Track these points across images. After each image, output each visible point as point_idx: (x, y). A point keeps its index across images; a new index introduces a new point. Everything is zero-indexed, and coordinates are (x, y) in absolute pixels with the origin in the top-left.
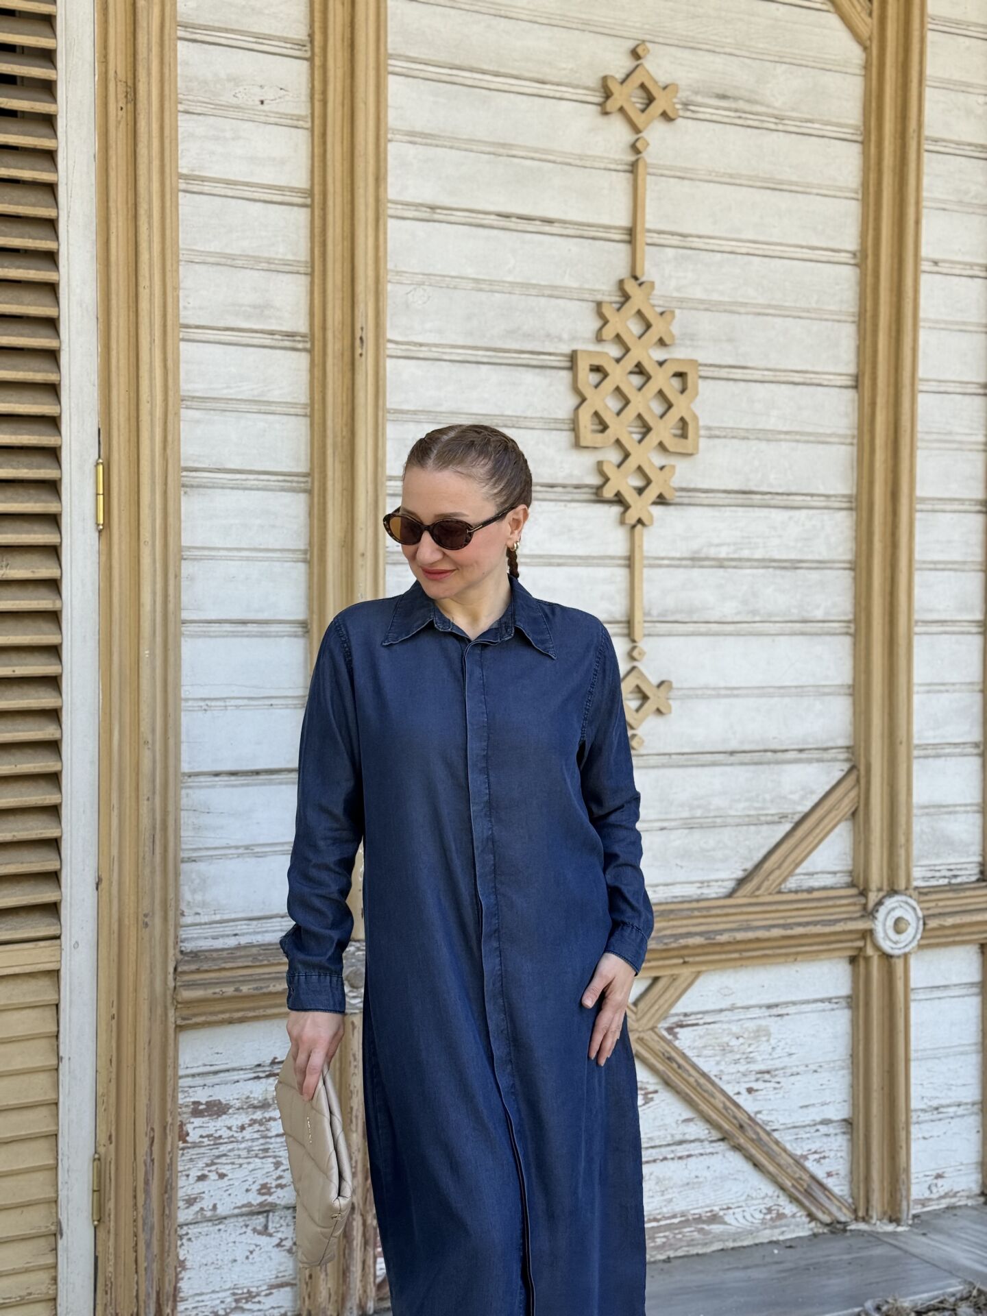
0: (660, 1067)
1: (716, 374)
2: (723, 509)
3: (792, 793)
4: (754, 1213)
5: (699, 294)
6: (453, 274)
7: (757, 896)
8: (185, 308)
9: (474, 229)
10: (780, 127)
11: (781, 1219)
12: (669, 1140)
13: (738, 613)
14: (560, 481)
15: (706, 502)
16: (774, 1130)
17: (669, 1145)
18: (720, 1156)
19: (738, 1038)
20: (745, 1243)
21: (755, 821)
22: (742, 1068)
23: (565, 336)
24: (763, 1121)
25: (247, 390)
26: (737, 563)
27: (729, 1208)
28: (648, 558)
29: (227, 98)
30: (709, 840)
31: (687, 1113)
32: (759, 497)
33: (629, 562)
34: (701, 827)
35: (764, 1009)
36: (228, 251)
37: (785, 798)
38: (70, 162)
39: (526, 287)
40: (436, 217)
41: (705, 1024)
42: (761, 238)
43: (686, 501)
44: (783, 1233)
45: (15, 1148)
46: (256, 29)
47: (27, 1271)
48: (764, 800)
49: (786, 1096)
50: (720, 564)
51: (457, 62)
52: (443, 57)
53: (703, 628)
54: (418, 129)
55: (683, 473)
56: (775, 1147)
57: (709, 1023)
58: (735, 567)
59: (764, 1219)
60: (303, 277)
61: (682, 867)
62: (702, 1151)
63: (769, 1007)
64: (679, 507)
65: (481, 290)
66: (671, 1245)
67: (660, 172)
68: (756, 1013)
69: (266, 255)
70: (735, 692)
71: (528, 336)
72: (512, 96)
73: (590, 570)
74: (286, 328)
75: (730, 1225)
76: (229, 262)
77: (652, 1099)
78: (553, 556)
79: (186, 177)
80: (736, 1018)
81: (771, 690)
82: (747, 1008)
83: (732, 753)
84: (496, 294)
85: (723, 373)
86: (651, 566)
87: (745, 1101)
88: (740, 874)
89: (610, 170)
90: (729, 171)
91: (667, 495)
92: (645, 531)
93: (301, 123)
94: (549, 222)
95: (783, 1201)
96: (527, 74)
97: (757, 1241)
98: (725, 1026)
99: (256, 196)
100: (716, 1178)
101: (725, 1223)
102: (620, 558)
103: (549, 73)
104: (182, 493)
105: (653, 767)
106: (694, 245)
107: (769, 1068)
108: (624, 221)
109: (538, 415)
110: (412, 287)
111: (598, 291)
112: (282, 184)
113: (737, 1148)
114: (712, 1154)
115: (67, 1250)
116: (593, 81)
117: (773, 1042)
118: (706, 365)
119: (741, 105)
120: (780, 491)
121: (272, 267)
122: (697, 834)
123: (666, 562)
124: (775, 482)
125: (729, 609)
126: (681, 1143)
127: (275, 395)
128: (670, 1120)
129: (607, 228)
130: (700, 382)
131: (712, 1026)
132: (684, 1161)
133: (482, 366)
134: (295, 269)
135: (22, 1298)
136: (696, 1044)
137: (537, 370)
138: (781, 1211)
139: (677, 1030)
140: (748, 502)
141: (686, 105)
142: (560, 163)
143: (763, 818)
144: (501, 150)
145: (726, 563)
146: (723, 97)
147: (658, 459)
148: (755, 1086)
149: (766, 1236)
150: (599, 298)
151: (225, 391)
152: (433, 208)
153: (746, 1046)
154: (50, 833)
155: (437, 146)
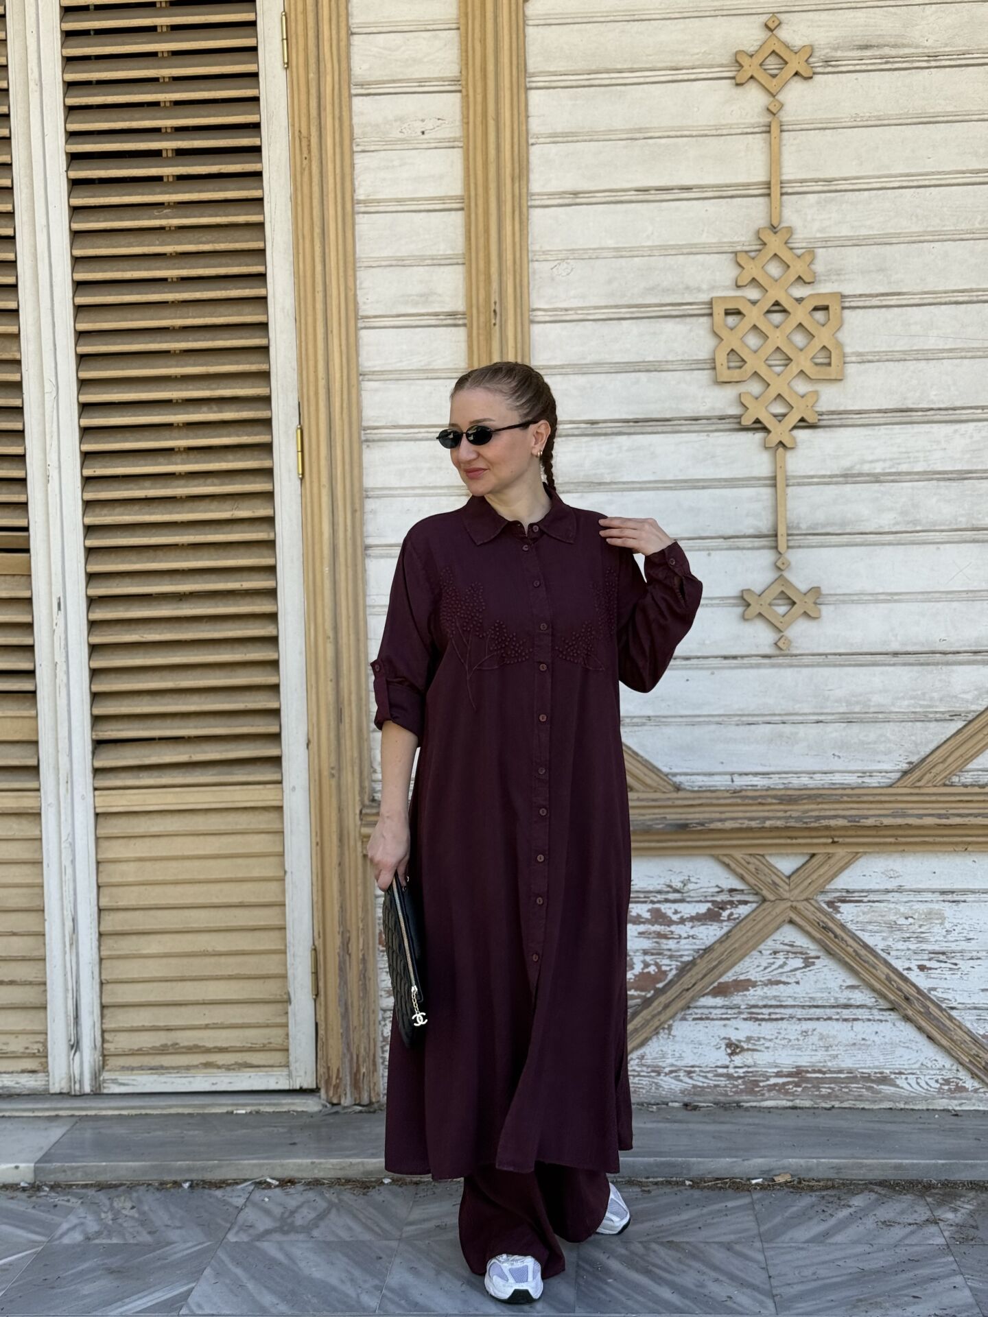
0: (818, 935)
1: (867, 304)
2: (877, 428)
3: (964, 692)
4: (929, 1082)
5: (845, 231)
6: (592, 246)
7: (919, 787)
8: (365, 303)
9: (612, 206)
10: (933, 64)
11: (961, 1092)
12: (832, 1001)
13: (897, 523)
14: (702, 414)
15: (860, 422)
16: (952, 1008)
17: (834, 1007)
18: (889, 1025)
19: (907, 918)
20: (916, 1107)
21: (923, 718)
22: (913, 947)
23: (704, 287)
24: (938, 998)
25: (416, 362)
26: (896, 477)
27: (901, 1073)
28: (795, 477)
29: (395, 134)
30: (871, 733)
31: (851, 981)
32: (920, 413)
33: (773, 482)
34: (862, 721)
35: (937, 895)
36: (399, 254)
37: (956, 697)
38: (273, 205)
39: (666, 250)
40: (578, 201)
41: (869, 901)
42: (913, 171)
43: (837, 422)
44: (961, 1105)
45: (258, 934)
46: (417, 76)
47: (267, 1026)
48: (932, 699)
49: (965, 977)
50: (876, 479)
51: (594, 67)
52: (581, 65)
53: (859, 538)
54: (559, 130)
55: (830, 398)
56: (948, 1023)
57: (874, 902)
58: (893, 481)
59: (940, 1088)
60: (461, 267)
61: (839, 757)
62: (871, 1017)
63: (943, 892)
64: (828, 429)
65: (622, 257)
66: (837, 1096)
67: (798, 127)
68: (929, 896)
69: (429, 253)
70: (896, 597)
71: (666, 291)
72: (645, 86)
73: (735, 490)
74: (447, 309)
75: (902, 1088)
76: (400, 263)
77: (813, 964)
78: (698, 480)
79: (365, 202)
80: (905, 900)
81: (937, 595)
82: (919, 891)
83: (896, 654)
84: (636, 259)
85: (875, 302)
86: (799, 484)
87: (916, 977)
88: (905, 766)
89: (747, 133)
90: (876, 114)
91: (811, 419)
92: (789, 454)
93: (456, 144)
94: (688, 189)
95: (963, 1074)
96: (660, 65)
97: (931, 1107)
98: (892, 906)
99: (422, 207)
100: (886, 1043)
101: (898, 1086)
102: (766, 478)
103: (680, 60)
104: (364, 446)
105: (807, 666)
106: (839, 188)
107: (944, 949)
108: (760, 176)
109: (679, 358)
110: (556, 263)
111: (738, 242)
112: (443, 194)
113: (907, 1019)
114: (881, 1021)
115: (294, 1014)
116: (726, 58)
117: (948, 926)
118: (855, 296)
119: (887, 51)
120: (942, 406)
121: (435, 262)
122: (855, 728)
123: (815, 480)
124: (936, 398)
125: (886, 521)
126: (846, 1006)
127: (439, 364)
128: (834, 985)
129: (747, 186)
130: (846, 312)
131: (877, 904)
132: (850, 1024)
133: (623, 322)
134: (455, 261)
135: (264, 1046)
136: (860, 919)
137: (678, 319)
138: (961, 1083)
139: (839, 904)
140: (908, 419)
141: (827, 62)
142: (696, 136)
143: (931, 716)
144: (638, 135)
145: (882, 478)
146: (867, 47)
147: (802, 387)
148: (928, 964)
149: (942, 1103)
150: (739, 248)
151: (399, 364)
152: (576, 194)
153: (917, 927)
154: (274, 705)
155: (578, 141)
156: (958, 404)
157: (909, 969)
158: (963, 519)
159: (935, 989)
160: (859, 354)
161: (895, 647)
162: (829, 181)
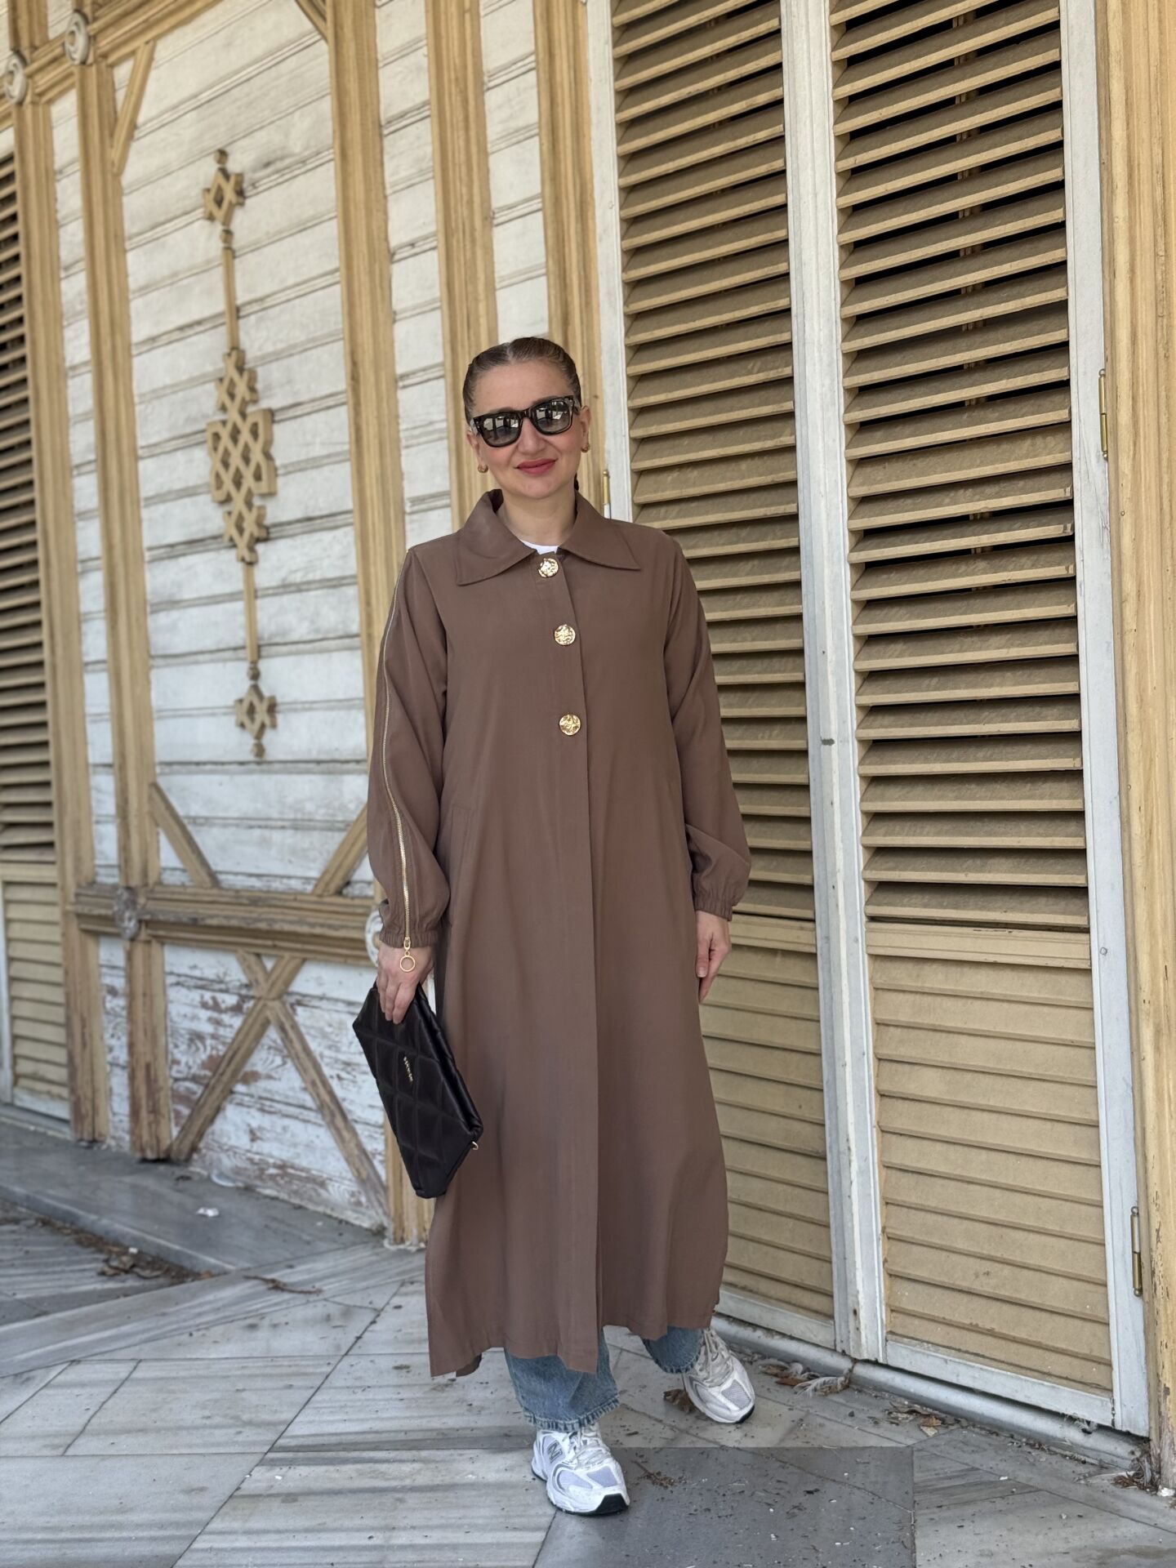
1: (285, 416)
2: (296, 537)
3: (350, 802)
4: (344, 1192)
5: (270, 347)
6: (161, 386)
10: (302, 170)
13: (309, 632)
15: (289, 533)
17: (298, 1107)
19: (329, 1026)
20: (337, 1215)
21: (331, 827)
22: (332, 1055)
26: (307, 586)
27: (330, 1179)
28: (260, 590)
30: (306, 840)
32: (317, 522)
34: (302, 828)
35: (345, 1005)
37: (345, 806)
41: (311, 1006)
43: (278, 535)
44: (357, 1218)
48: (335, 808)
49: (359, 1091)
50: (298, 588)
51: (152, 224)
52: (147, 223)
53: (292, 648)
54: (142, 284)
55: (272, 511)
57: (313, 1007)
58: (306, 590)
59: (350, 1200)
62: (315, 1121)
65: (174, 393)
66: (300, 1194)
67: (242, 252)
68: (341, 1006)
69: (85, 410)
70: (313, 706)
71: (193, 420)
73: (233, 603)
74: (92, 457)
75: (331, 1195)
76: (82, 418)
78: (216, 596)
80: (328, 1007)
81: (332, 704)
83: (316, 762)
84: (180, 393)
85: (288, 414)
86: (262, 596)
89: (219, 265)
90: (277, 229)
92: (256, 567)
95: (360, 1188)
96: (179, 213)
98: (322, 1012)
100: (323, 1148)
101: (329, 1192)
105: (276, 773)
106: (265, 305)
114: (320, 1125)
117: (350, 1037)
118: (278, 409)
119: (278, 164)
120: (326, 513)
121: (88, 416)
122: (299, 835)
123: (270, 591)
124: (322, 505)
125: (304, 630)
126: (304, 1107)
128: (295, 1085)
129: (223, 314)
130: (275, 426)
131: (315, 1010)
132: (306, 1125)
133: (177, 452)
136: (307, 1023)
138: (359, 1198)
139: (296, 1007)
140: (310, 528)
142: (198, 273)
143: (336, 825)
144: (175, 278)
145: (300, 587)
148: (340, 1074)
149: (349, 1215)
153: (335, 1036)
155: (150, 292)
156: (334, 510)
157: (332, 1077)
158: (340, 626)
159: (344, 1100)
160: (285, 466)
161: (314, 756)
162: (262, 300)
